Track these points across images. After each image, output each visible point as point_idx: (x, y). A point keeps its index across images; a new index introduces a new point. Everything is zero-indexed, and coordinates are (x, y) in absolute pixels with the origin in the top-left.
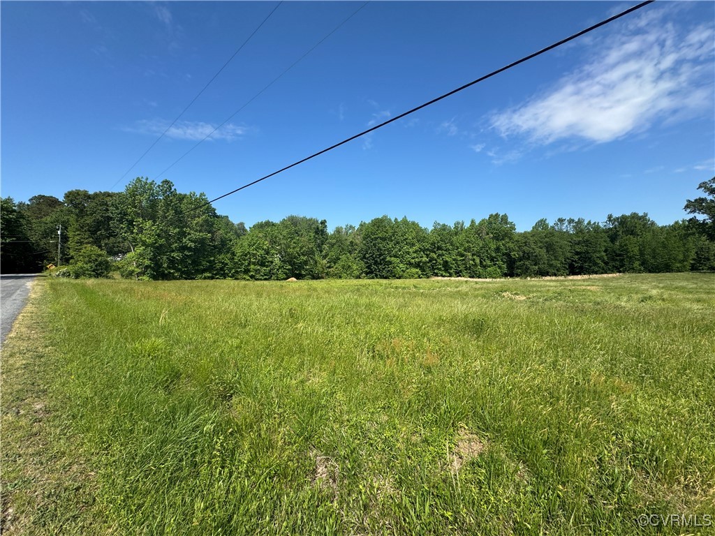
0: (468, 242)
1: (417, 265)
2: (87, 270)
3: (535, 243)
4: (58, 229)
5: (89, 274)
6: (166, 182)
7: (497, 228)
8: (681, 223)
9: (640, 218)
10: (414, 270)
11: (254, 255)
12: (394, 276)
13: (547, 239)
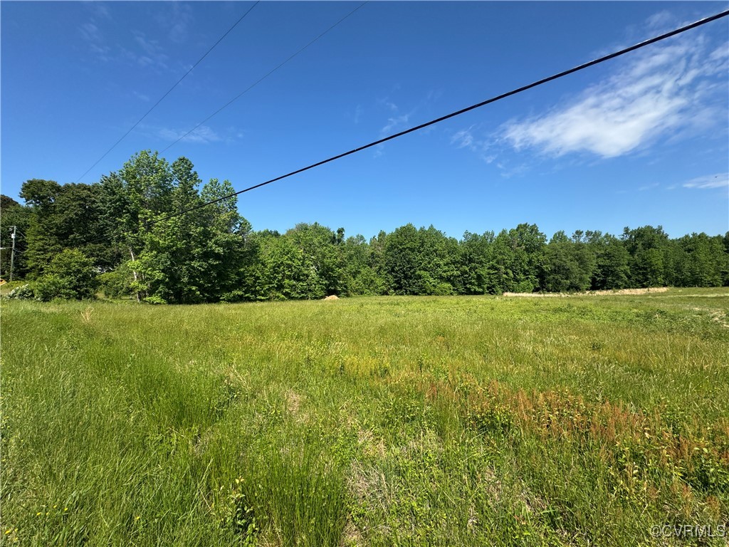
1: (448, 280)
3: (566, 255)
4: (12, 232)
6: (182, 160)
7: (526, 238)
9: (654, 230)
10: (447, 285)
11: (289, 266)
12: (425, 292)
13: (576, 252)
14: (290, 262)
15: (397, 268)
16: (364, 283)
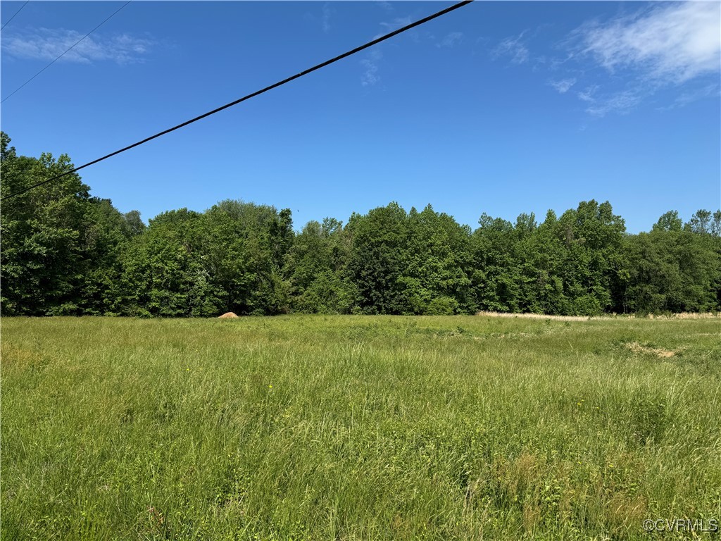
0: (542, 250)
1: (451, 291)
3: (660, 253)
7: (593, 227)
10: (446, 300)
12: (411, 310)
13: (680, 247)
14: (160, 265)
15: (364, 273)
16: (320, 295)
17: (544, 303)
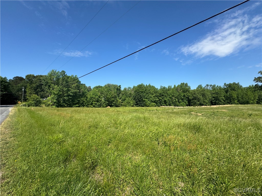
0: (173, 93)
1: (155, 102)
2: (33, 104)
3: (198, 93)
4: (23, 89)
5: (33, 105)
6: (63, 71)
7: (184, 88)
8: (252, 86)
9: (236, 84)
10: (153, 104)
11: (95, 98)
12: (146, 106)
15: (136, 98)
16: (127, 103)
17: (174, 104)
